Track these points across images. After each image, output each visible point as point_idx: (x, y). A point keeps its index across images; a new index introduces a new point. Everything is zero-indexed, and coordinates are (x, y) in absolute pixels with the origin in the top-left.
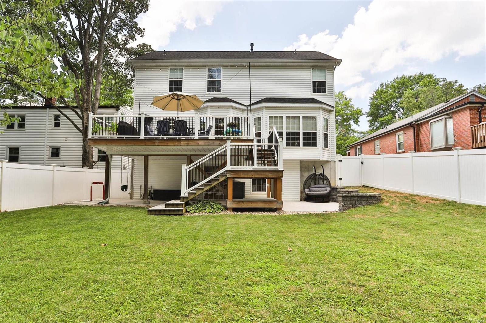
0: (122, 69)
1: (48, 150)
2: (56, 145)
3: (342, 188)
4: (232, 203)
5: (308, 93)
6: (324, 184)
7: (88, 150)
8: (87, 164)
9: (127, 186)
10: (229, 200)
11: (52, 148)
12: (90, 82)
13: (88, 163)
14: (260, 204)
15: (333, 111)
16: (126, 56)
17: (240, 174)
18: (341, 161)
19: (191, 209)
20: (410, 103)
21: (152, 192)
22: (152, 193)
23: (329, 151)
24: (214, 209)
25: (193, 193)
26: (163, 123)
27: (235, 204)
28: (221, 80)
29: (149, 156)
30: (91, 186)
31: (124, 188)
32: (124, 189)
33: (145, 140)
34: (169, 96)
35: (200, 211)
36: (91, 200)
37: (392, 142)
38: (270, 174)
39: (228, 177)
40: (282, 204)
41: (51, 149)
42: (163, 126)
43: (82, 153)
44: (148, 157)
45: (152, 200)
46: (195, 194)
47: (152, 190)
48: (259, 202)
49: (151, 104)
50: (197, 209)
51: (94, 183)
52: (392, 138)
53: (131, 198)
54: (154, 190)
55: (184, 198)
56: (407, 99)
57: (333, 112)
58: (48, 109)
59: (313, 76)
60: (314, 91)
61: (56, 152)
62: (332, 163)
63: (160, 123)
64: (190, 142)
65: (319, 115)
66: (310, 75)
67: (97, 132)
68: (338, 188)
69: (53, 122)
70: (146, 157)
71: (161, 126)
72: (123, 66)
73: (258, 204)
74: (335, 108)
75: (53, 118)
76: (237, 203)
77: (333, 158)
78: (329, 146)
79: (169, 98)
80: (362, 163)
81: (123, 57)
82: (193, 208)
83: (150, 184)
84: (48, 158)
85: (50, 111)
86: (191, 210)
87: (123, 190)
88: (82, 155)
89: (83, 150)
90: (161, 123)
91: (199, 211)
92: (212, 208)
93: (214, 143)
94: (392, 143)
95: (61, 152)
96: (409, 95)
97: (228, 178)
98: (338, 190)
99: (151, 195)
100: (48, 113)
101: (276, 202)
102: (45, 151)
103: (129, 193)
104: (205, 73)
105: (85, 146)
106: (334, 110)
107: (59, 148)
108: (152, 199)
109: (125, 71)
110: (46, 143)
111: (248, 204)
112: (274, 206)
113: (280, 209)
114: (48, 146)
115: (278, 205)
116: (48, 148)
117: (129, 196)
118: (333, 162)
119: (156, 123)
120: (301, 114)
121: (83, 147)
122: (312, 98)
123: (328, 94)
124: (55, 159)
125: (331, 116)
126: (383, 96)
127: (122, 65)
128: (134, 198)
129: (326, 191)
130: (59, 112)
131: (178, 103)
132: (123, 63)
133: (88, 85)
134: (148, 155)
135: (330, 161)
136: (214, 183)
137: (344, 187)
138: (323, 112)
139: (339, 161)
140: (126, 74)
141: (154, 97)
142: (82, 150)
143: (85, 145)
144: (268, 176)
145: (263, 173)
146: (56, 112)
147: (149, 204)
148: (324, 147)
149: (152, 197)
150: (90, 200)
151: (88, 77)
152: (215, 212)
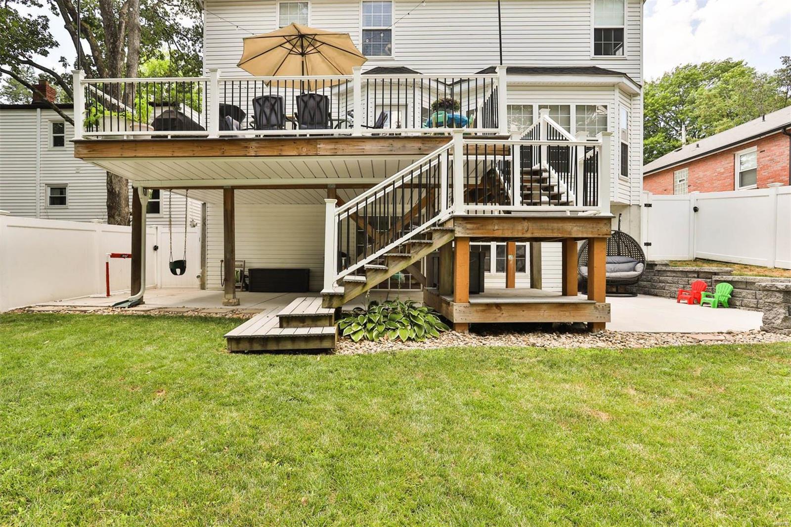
0: (187, 40)
1: (44, 191)
2: (58, 181)
3: (666, 265)
4: (467, 310)
5: (586, 56)
6: (619, 255)
7: (117, 189)
8: (116, 217)
9: (185, 261)
10: (460, 301)
11: (51, 188)
12: (118, 51)
13: (119, 215)
14: (547, 313)
15: (638, 94)
16: (194, 15)
17: (490, 227)
18: (650, 205)
19: (355, 329)
20: (711, 107)
21: (246, 273)
22: (245, 277)
23: (628, 184)
24: (420, 327)
25: (357, 283)
26: (267, 104)
27: (476, 311)
28: (393, 28)
29: (236, 191)
30: (107, 263)
31: (178, 266)
32: (178, 271)
33: (222, 141)
34: (280, 46)
35: (380, 334)
36: (108, 295)
37: (722, 170)
38: (575, 229)
39: (458, 235)
40: (609, 312)
41: (49, 189)
42: (268, 111)
43: (106, 197)
44: (233, 193)
45: (247, 290)
46: (364, 284)
47: (246, 270)
48: (545, 307)
49: (239, 65)
50: (372, 329)
51: (114, 256)
52: (723, 163)
53: (203, 287)
54: (249, 270)
55: (331, 296)
56: (707, 102)
57: (638, 98)
58: (39, 110)
59: (595, 17)
60: (598, 51)
61: (58, 197)
62: (633, 210)
63: (261, 102)
64: (340, 146)
65: (612, 101)
66: (588, 15)
67: (97, 123)
68: (656, 265)
69: (50, 135)
70: (229, 193)
71: (262, 111)
72: (189, 36)
73: (542, 313)
74: (642, 89)
75: (50, 127)
76: (483, 311)
77: (638, 198)
78: (629, 172)
79: (280, 53)
80: (696, 210)
81: (189, 17)
82: (359, 324)
83: (239, 255)
84: (43, 207)
85: (43, 114)
86: (355, 333)
87: (174, 273)
88: (106, 201)
89: (108, 190)
90: (264, 102)
91: (378, 336)
92: (413, 324)
93: (404, 146)
94: (723, 173)
95: (69, 194)
96: (711, 92)
97: (456, 239)
98: (658, 268)
99: (244, 281)
100: (39, 117)
101: (592, 307)
102: (38, 195)
103: (198, 277)
104: (357, 13)
105: (111, 182)
106: (642, 92)
107: (65, 188)
108: (247, 288)
109: (193, 45)
110: (38, 178)
111: (513, 314)
112: (584, 318)
113: (602, 325)
114: (44, 185)
115: (597, 314)
116: (44, 188)
117: (198, 282)
118: (636, 207)
119: (251, 103)
120: (573, 100)
121: (107, 183)
122: (592, 66)
123: (628, 58)
124: (58, 209)
125: (633, 107)
126: (650, 100)
127: (188, 32)
128: (208, 286)
129: (634, 270)
130: (60, 117)
131: (303, 62)
132: (189, 29)
133: (113, 56)
134: (233, 188)
135: (630, 205)
136: (417, 253)
137: (671, 261)
138: (621, 96)
139: (646, 205)
140: (195, 51)
141: (244, 39)
142: (106, 191)
143: (111, 179)
144: (570, 233)
145: (555, 225)
146: (55, 116)
147: (239, 304)
148: (622, 174)
149: (246, 284)
150: (105, 295)
151: (112, 41)
152: (423, 336)
